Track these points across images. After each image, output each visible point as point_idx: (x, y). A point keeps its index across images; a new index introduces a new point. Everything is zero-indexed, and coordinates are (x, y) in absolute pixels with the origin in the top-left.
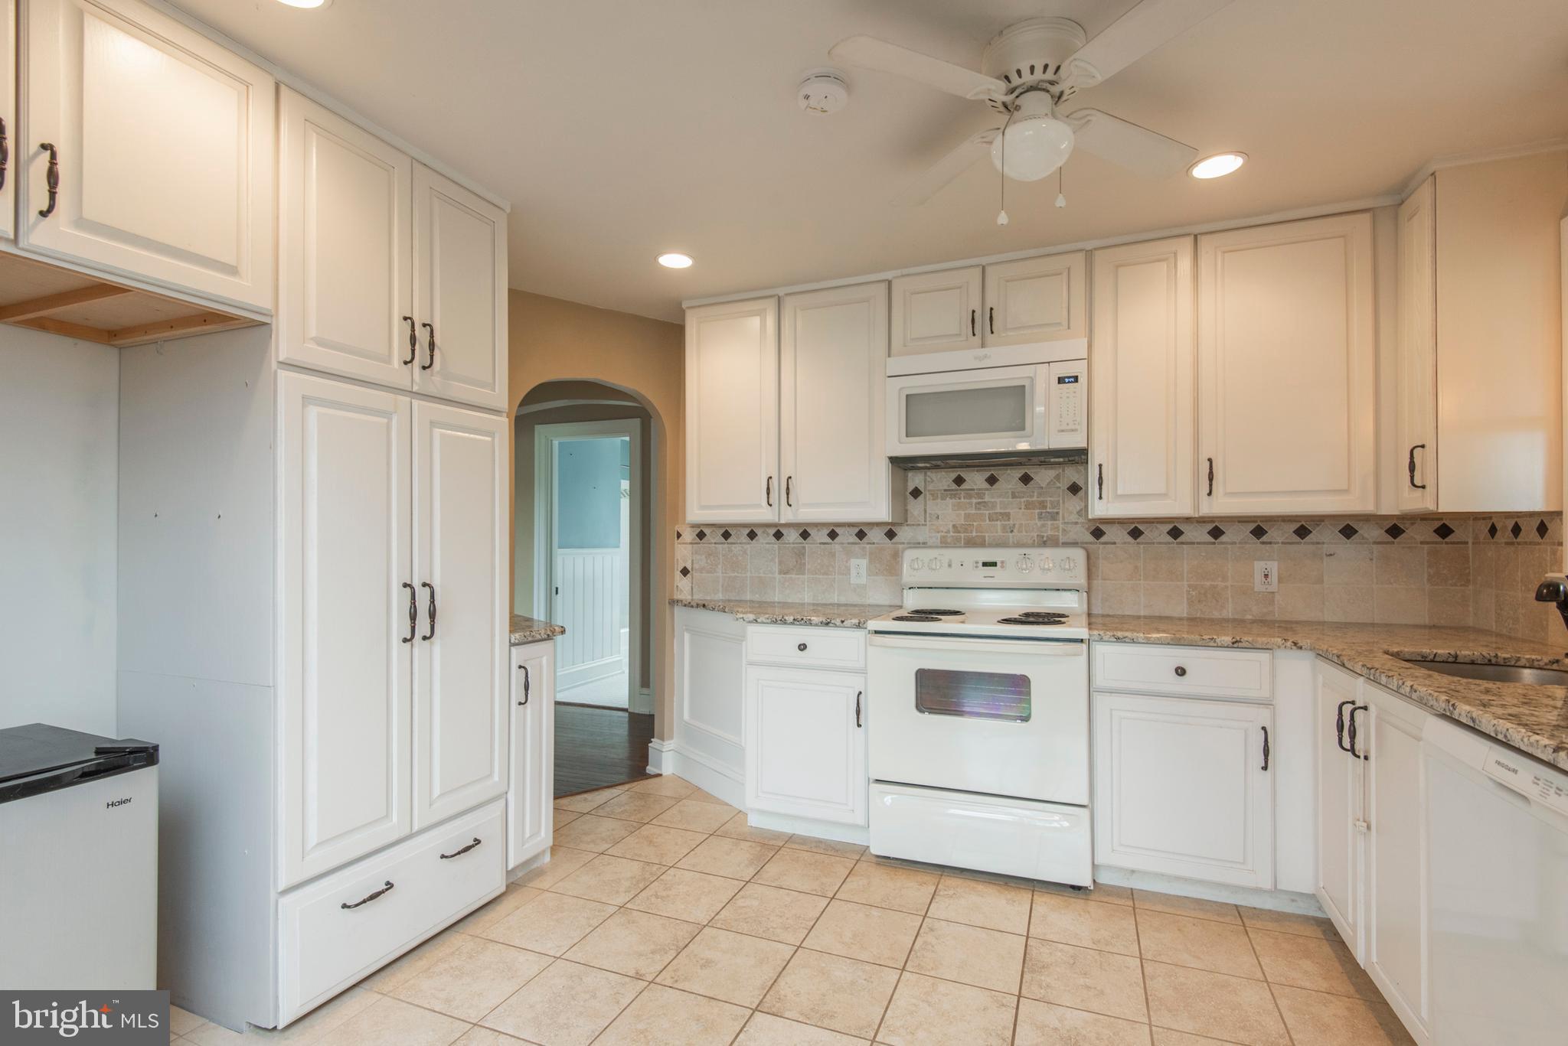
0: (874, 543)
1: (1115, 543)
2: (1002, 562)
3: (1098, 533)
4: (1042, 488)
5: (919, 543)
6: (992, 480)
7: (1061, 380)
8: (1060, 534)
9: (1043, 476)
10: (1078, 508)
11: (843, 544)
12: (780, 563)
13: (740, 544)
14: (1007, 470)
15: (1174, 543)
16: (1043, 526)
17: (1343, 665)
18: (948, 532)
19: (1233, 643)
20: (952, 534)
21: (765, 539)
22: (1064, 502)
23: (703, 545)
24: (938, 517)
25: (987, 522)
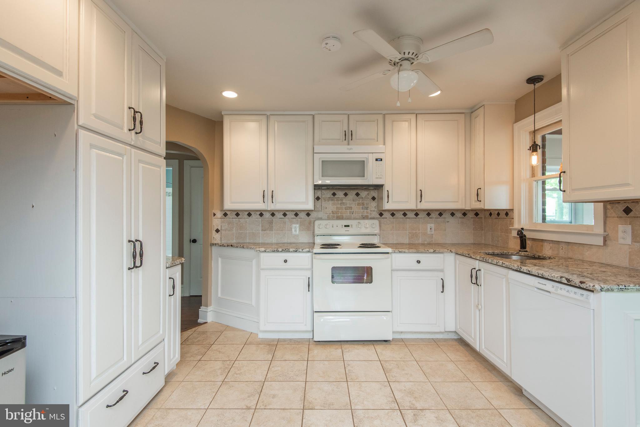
0: (301, 218)
1: (386, 218)
2: (351, 225)
3: (381, 214)
4: (363, 198)
5: (319, 218)
6: (346, 195)
7: (377, 160)
8: (369, 215)
9: (363, 194)
10: (375, 206)
11: (289, 218)
12: (262, 226)
13: (244, 219)
14: (351, 191)
15: (404, 218)
16: (363, 212)
17: (471, 257)
18: (330, 214)
19: (434, 251)
20: (331, 214)
21: (255, 217)
22: (370, 204)
23: (227, 219)
24: (326, 208)
25: (344, 210)
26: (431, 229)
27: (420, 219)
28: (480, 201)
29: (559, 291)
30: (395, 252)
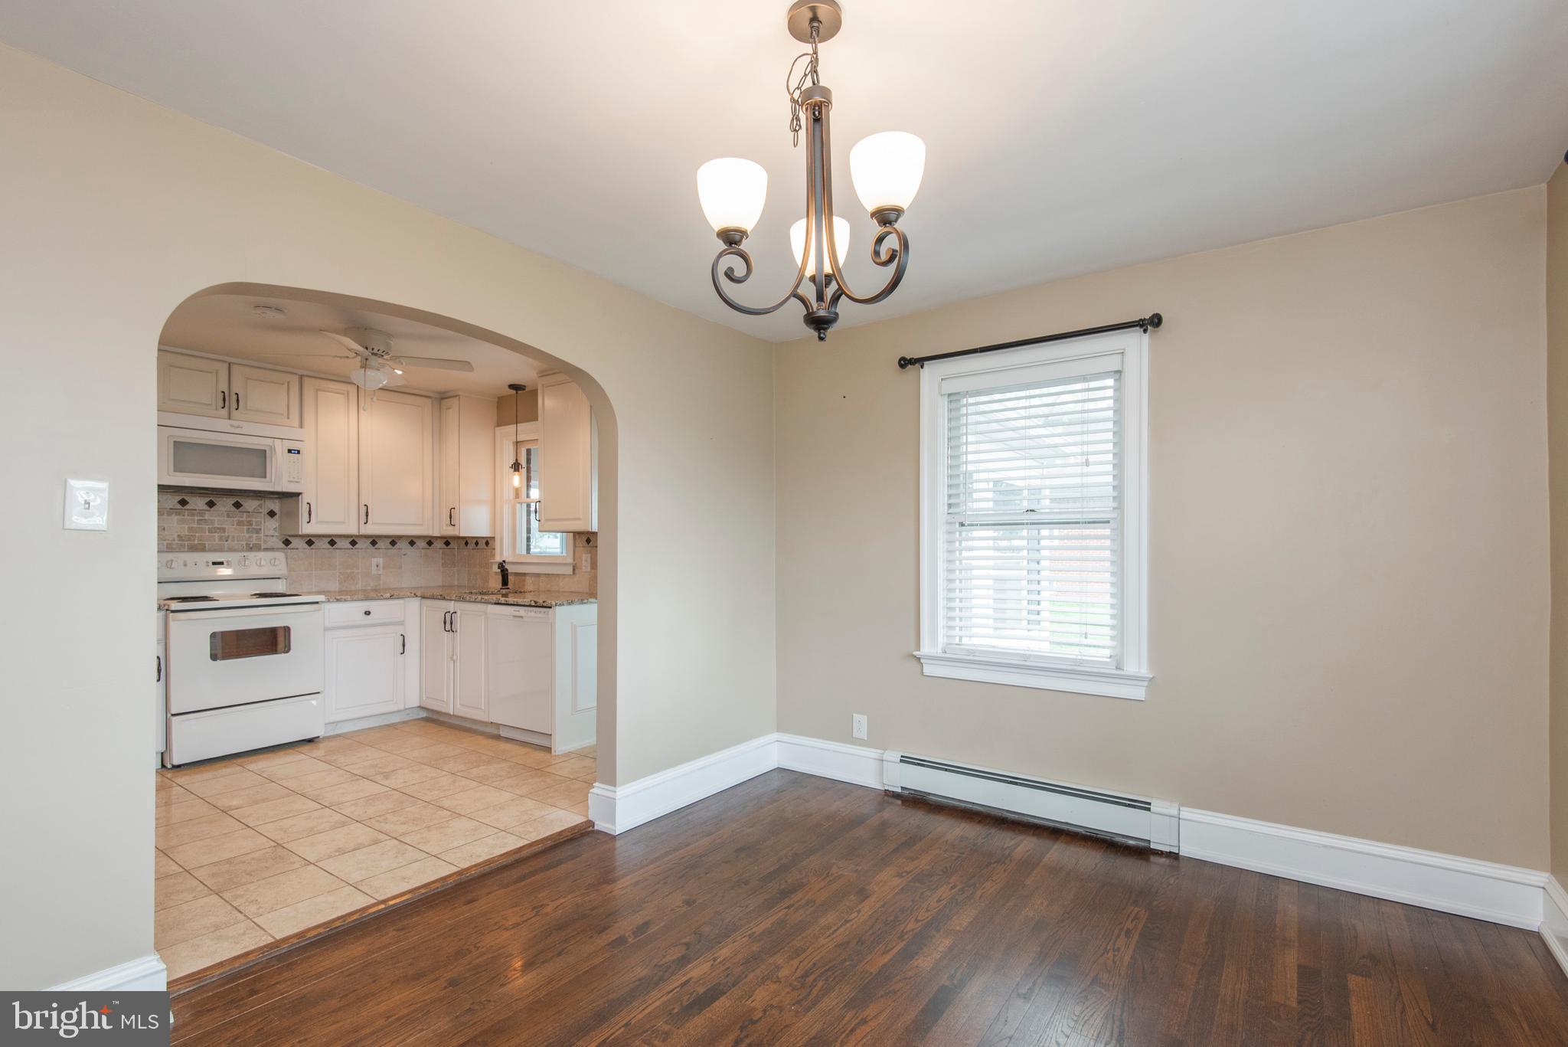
1: (297, 549)
2: (227, 562)
3: (287, 543)
4: (249, 512)
6: (211, 505)
7: (290, 451)
8: (262, 543)
9: (250, 505)
10: (274, 527)
14: (223, 499)
15: (331, 549)
16: (250, 537)
17: (443, 599)
19: (391, 597)
20: (174, 542)
22: (264, 522)
25: (207, 534)
26: (377, 566)
27: (360, 550)
28: (454, 526)
30: (329, 601)
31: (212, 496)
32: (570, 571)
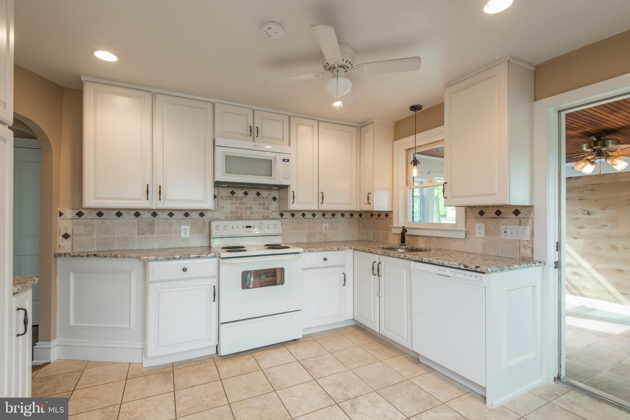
0: (193, 219)
1: (287, 218)
2: (253, 226)
3: (282, 215)
4: (264, 198)
5: (215, 219)
6: (246, 194)
7: (284, 160)
8: (270, 215)
9: (264, 193)
10: (276, 206)
11: (177, 219)
12: (138, 229)
13: (110, 221)
14: (251, 190)
15: (303, 218)
16: (264, 212)
17: (372, 252)
18: (228, 214)
19: (338, 249)
20: (230, 215)
21: (127, 218)
22: (271, 204)
23: (82, 220)
24: (224, 208)
25: (244, 210)
26: (326, 228)
27: (317, 219)
28: (370, 204)
29: (458, 276)
30: (305, 252)
31: (246, 187)
32: (463, 236)
